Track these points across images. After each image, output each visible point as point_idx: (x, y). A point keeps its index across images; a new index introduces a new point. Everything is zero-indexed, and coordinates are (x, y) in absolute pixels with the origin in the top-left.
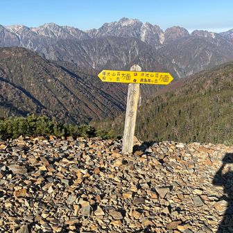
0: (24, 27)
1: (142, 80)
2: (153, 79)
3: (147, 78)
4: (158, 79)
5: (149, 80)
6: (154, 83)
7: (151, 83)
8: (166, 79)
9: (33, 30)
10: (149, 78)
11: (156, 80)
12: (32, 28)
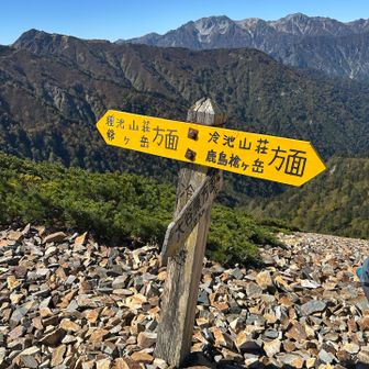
0: (260, 20)
1: (211, 155)
2: (248, 157)
3: (228, 152)
4: (266, 158)
5: (235, 160)
6: (249, 172)
7: (240, 171)
8: (295, 163)
9: (272, 24)
10: (237, 152)
11: (258, 163)
12: (269, 22)
